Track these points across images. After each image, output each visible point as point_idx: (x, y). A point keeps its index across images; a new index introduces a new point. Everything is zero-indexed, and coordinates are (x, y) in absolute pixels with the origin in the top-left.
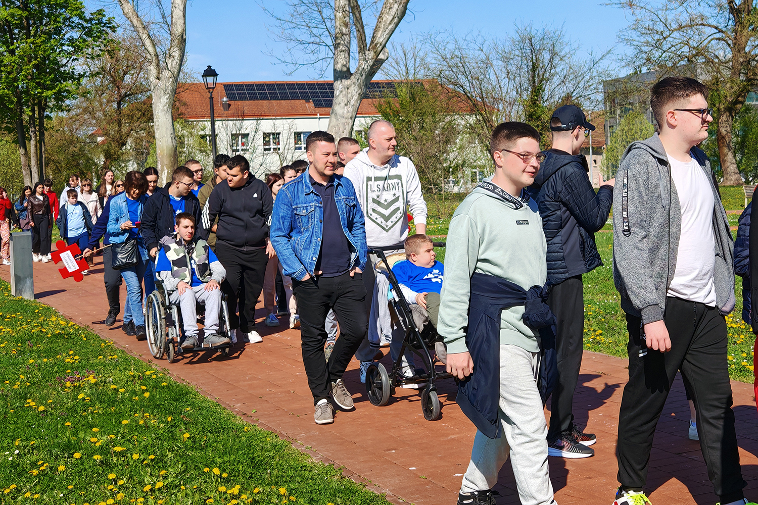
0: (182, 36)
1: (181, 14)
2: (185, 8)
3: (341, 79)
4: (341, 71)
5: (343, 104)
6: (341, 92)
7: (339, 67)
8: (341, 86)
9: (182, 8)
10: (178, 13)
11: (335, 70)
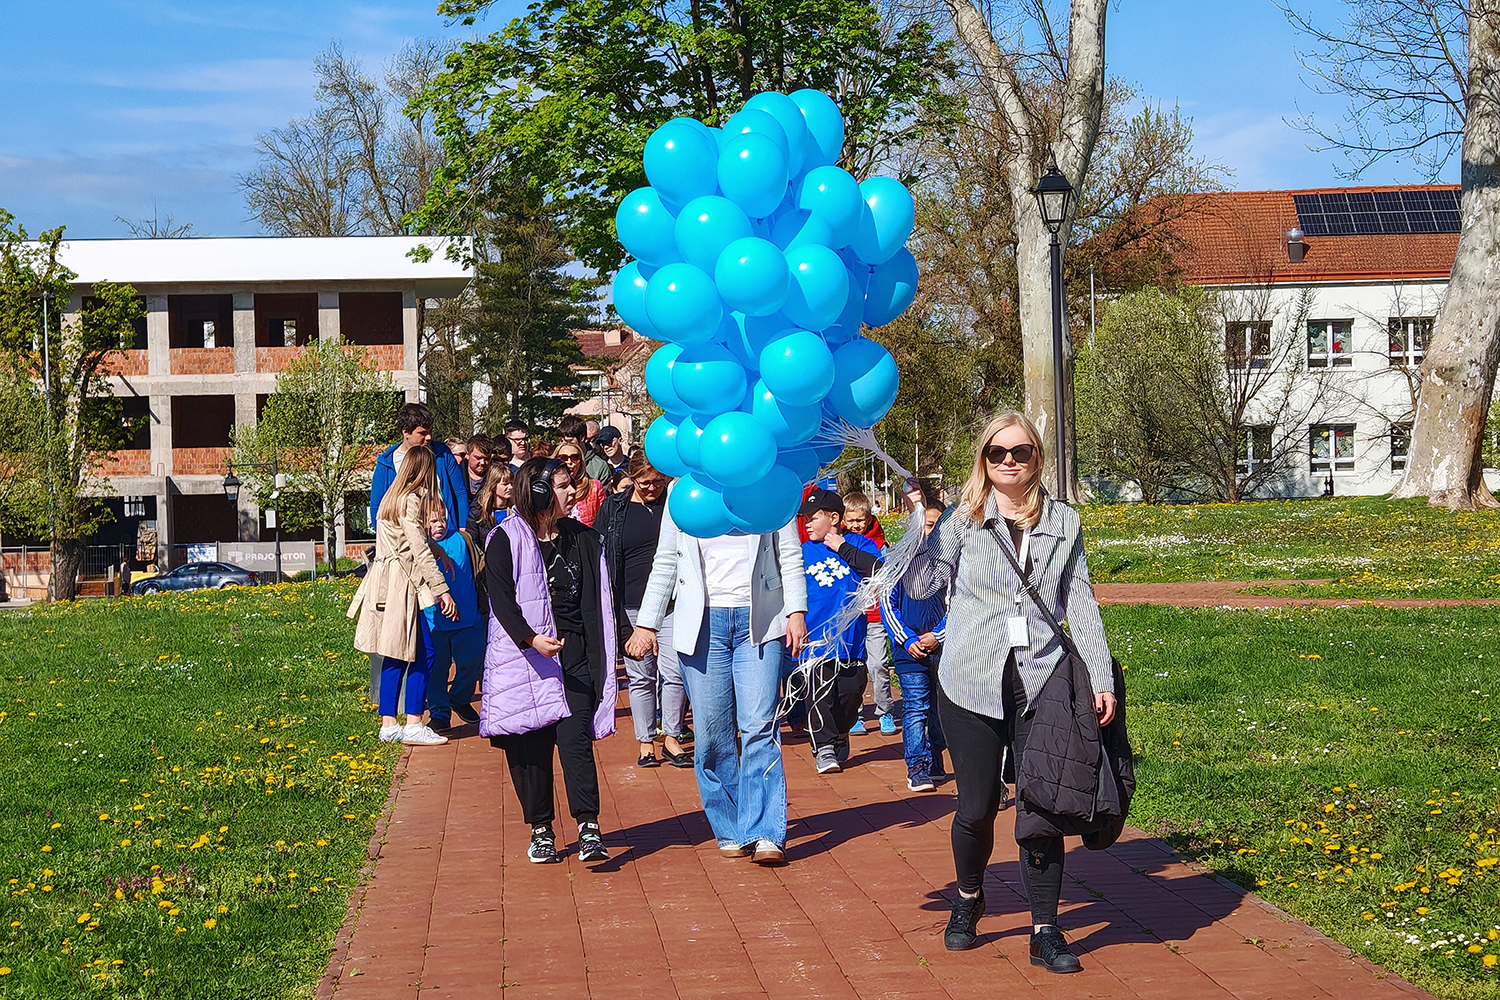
0: (1093, 86)
1: (1092, 29)
2: (1102, 17)
3: (1481, 186)
4: (1480, 167)
5: (1481, 251)
6: (1478, 219)
7: (1475, 154)
8: (1478, 206)
9: (1093, 15)
10: (1085, 28)
11: (1465, 163)
